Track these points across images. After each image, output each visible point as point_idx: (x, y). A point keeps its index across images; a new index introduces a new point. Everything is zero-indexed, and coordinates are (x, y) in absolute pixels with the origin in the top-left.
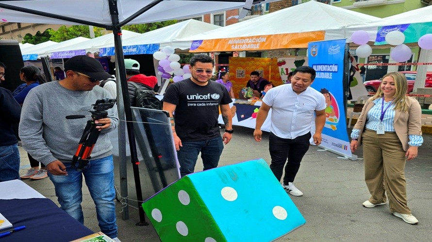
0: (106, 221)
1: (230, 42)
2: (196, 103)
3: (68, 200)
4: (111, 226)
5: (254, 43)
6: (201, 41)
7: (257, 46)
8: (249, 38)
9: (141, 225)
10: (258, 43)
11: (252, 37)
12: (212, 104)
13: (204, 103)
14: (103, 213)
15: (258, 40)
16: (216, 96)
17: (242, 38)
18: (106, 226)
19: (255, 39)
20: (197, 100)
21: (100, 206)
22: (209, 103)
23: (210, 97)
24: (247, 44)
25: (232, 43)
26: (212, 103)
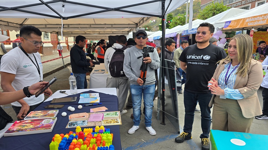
0: (148, 117)
1: (247, 21)
2: (192, 61)
3: (136, 104)
4: (150, 120)
5: (262, 20)
6: (230, 22)
7: (265, 22)
8: (259, 16)
9: (162, 124)
10: (265, 19)
11: (261, 15)
12: (203, 64)
13: (197, 62)
14: (148, 113)
15: (265, 17)
16: (207, 58)
17: (255, 17)
18: (148, 120)
19: (263, 17)
20: (192, 59)
21: (147, 109)
22: (200, 62)
23: (202, 58)
24: (258, 21)
25: (248, 21)
26: (202, 62)
